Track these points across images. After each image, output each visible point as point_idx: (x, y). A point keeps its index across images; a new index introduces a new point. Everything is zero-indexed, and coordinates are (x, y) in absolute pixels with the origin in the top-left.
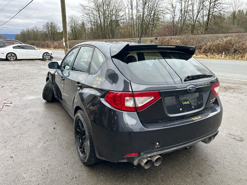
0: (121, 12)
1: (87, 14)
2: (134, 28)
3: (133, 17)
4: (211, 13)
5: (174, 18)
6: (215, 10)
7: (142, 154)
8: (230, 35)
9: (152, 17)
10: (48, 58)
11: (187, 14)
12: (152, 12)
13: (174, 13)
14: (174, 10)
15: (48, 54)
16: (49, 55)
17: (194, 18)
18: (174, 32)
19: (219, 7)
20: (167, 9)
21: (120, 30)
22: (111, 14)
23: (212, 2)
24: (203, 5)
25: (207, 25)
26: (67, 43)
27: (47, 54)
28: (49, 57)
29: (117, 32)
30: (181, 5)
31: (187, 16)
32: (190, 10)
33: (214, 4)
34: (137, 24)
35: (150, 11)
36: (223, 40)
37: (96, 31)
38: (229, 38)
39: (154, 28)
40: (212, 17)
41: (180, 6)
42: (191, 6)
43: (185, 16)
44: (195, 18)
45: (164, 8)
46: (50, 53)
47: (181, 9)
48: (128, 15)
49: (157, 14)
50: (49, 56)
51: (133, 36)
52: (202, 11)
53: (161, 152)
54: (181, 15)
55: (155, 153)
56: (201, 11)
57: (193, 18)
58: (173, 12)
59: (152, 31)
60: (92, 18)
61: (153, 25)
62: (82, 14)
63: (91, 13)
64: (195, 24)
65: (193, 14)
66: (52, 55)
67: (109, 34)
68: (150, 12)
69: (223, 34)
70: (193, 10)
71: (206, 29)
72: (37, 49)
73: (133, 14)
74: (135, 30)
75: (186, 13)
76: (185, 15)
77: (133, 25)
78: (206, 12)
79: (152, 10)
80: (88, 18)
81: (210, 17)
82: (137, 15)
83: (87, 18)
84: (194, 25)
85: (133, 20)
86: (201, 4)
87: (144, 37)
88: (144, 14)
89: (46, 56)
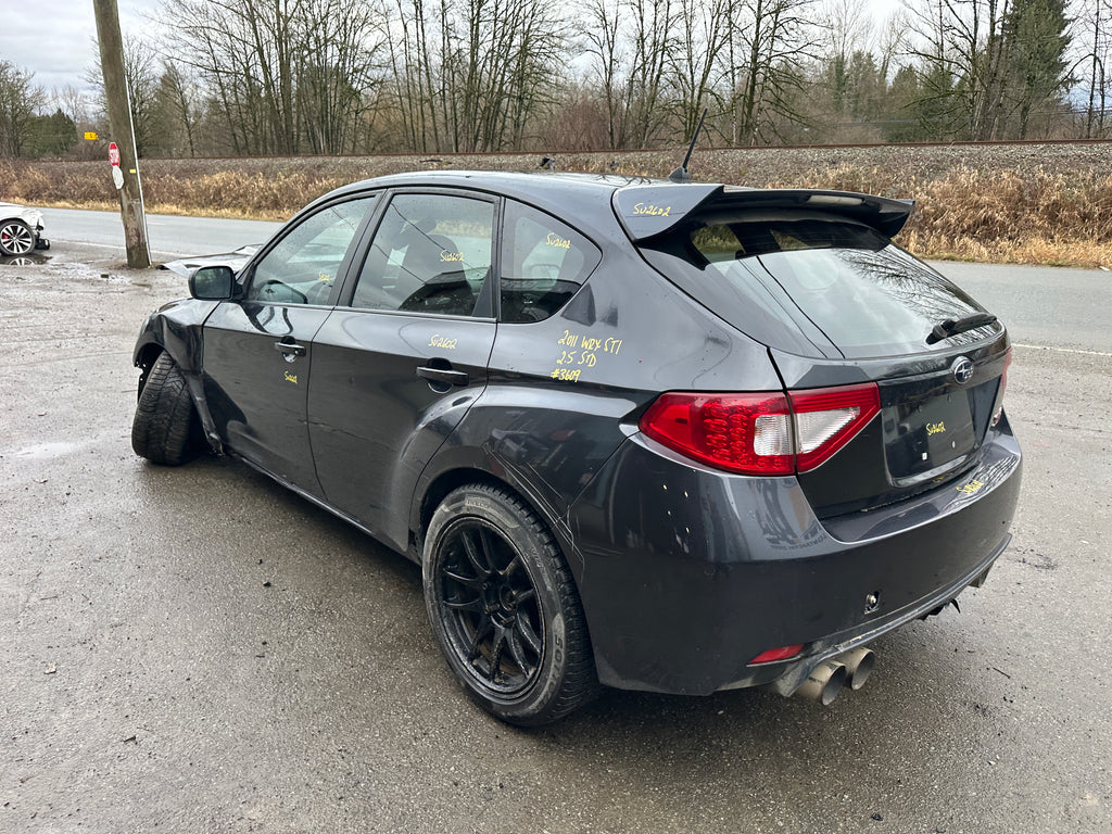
0: (366, 29)
1: (193, 31)
2: (432, 108)
3: (425, 57)
4: (762, 59)
5: (611, 74)
6: (779, 46)
7: (818, 646)
8: (845, 153)
9: (513, 65)
10: (24, 247)
11: (666, 58)
12: (511, 38)
13: (611, 51)
14: (611, 39)
15: (20, 228)
16: (25, 231)
17: (695, 79)
18: (611, 134)
19: (795, 35)
20: (581, 28)
21: (367, 116)
22: (317, 40)
23: (765, 12)
24: (731, 22)
25: (750, 112)
26: (132, 171)
27: (15, 229)
28: (29, 245)
29: (351, 123)
30: (638, 15)
31: (665, 65)
32: (678, 42)
33: (776, 23)
34: (447, 92)
35: (503, 36)
36: (826, 176)
37: (244, 116)
38: (845, 168)
39: (523, 113)
40: (765, 78)
41: (634, 22)
42: (681, 24)
43: (658, 65)
44: (698, 77)
45: (564, 24)
46: (32, 223)
47: (642, 35)
48: (402, 46)
49: (537, 51)
50: (26, 236)
51: (432, 146)
52: (727, 47)
53: (878, 632)
54: (640, 62)
55: (860, 637)
56: (720, 46)
57: (692, 78)
58: (606, 48)
59: (517, 125)
60: (219, 52)
61: (520, 99)
62: (165, 30)
63: (217, 26)
64: (699, 104)
65: (690, 59)
66: (43, 235)
67: (313, 133)
68: (506, 37)
69: (817, 151)
70: (690, 42)
71: (747, 127)
73: (424, 44)
74: (440, 117)
75: (663, 54)
76: (658, 60)
77: (426, 94)
78: (742, 55)
79: (513, 32)
80: (201, 53)
81: (760, 78)
82: (447, 51)
83: (196, 49)
84: (698, 108)
85: (428, 74)
86: (722, 16)
87: (484, 153)
88: (475, 46)
89: (9, 237)
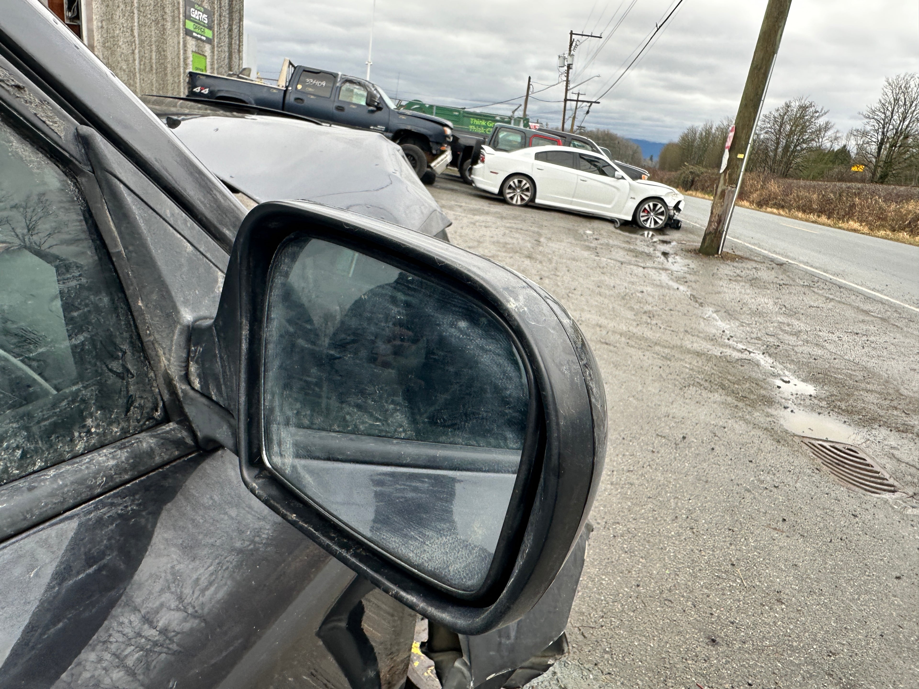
10: (656, 222)
15: (660, 205)
16: (663, 209)
26: (739, 156)
27: (655, 206)
28: (660, 222)
46: (671, 203)
50: (662, 214)
66: (678, 216)
72: (623, 178)
89: (648, 212)
